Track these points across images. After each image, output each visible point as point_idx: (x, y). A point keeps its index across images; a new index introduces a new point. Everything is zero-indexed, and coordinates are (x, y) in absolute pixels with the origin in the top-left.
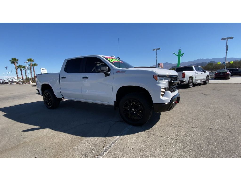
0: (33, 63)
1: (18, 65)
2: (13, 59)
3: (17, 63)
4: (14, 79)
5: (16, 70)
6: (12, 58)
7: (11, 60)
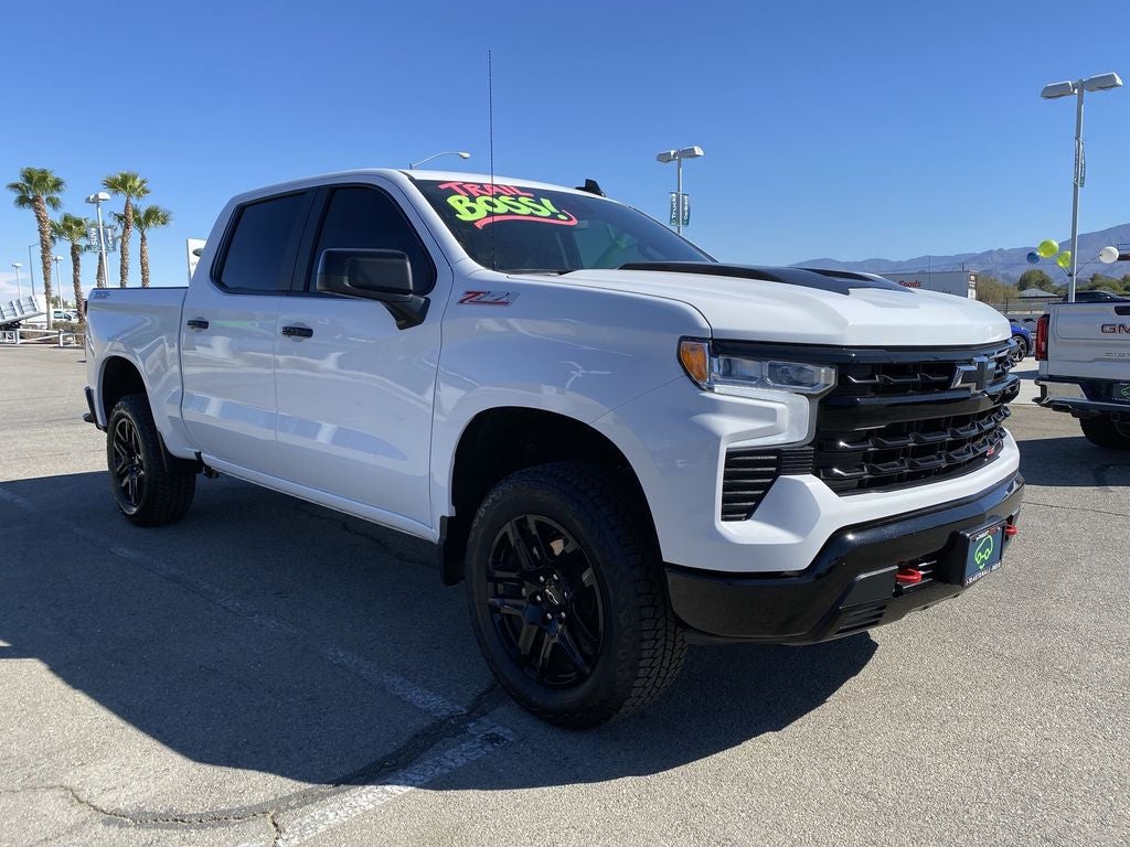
0: (143, 205)
1: (54, 216)
2: (29, 176)
3: (55, 204)
4: (32, 313)
5: (45, 249)
6: (25, 167)
7: (19, 180)
